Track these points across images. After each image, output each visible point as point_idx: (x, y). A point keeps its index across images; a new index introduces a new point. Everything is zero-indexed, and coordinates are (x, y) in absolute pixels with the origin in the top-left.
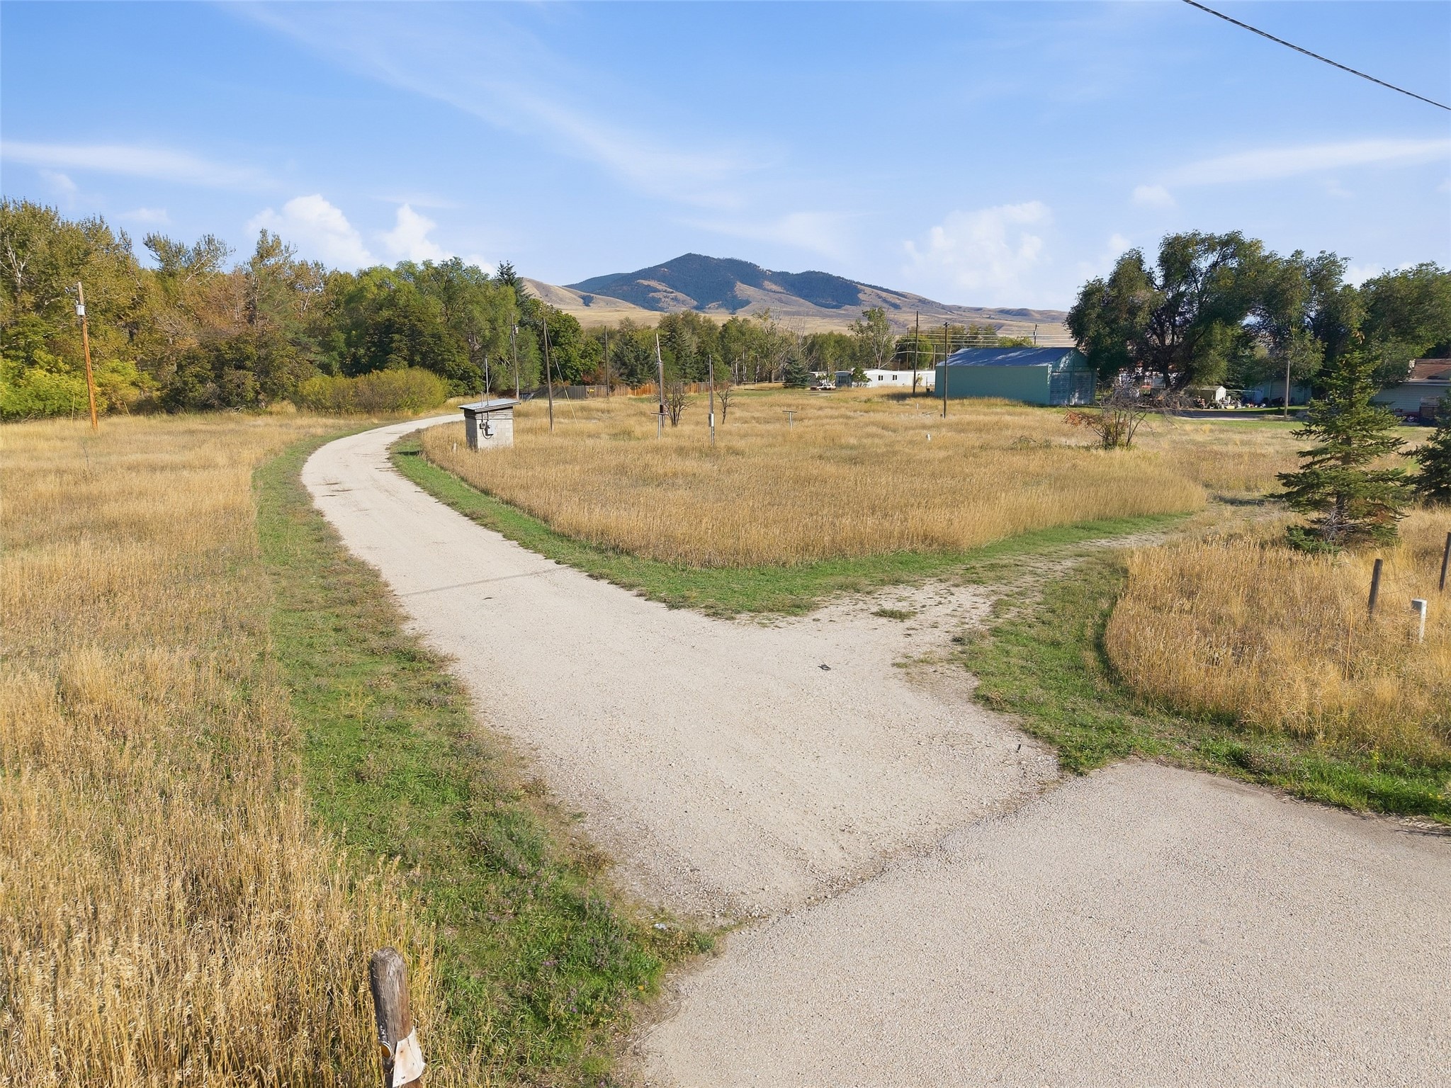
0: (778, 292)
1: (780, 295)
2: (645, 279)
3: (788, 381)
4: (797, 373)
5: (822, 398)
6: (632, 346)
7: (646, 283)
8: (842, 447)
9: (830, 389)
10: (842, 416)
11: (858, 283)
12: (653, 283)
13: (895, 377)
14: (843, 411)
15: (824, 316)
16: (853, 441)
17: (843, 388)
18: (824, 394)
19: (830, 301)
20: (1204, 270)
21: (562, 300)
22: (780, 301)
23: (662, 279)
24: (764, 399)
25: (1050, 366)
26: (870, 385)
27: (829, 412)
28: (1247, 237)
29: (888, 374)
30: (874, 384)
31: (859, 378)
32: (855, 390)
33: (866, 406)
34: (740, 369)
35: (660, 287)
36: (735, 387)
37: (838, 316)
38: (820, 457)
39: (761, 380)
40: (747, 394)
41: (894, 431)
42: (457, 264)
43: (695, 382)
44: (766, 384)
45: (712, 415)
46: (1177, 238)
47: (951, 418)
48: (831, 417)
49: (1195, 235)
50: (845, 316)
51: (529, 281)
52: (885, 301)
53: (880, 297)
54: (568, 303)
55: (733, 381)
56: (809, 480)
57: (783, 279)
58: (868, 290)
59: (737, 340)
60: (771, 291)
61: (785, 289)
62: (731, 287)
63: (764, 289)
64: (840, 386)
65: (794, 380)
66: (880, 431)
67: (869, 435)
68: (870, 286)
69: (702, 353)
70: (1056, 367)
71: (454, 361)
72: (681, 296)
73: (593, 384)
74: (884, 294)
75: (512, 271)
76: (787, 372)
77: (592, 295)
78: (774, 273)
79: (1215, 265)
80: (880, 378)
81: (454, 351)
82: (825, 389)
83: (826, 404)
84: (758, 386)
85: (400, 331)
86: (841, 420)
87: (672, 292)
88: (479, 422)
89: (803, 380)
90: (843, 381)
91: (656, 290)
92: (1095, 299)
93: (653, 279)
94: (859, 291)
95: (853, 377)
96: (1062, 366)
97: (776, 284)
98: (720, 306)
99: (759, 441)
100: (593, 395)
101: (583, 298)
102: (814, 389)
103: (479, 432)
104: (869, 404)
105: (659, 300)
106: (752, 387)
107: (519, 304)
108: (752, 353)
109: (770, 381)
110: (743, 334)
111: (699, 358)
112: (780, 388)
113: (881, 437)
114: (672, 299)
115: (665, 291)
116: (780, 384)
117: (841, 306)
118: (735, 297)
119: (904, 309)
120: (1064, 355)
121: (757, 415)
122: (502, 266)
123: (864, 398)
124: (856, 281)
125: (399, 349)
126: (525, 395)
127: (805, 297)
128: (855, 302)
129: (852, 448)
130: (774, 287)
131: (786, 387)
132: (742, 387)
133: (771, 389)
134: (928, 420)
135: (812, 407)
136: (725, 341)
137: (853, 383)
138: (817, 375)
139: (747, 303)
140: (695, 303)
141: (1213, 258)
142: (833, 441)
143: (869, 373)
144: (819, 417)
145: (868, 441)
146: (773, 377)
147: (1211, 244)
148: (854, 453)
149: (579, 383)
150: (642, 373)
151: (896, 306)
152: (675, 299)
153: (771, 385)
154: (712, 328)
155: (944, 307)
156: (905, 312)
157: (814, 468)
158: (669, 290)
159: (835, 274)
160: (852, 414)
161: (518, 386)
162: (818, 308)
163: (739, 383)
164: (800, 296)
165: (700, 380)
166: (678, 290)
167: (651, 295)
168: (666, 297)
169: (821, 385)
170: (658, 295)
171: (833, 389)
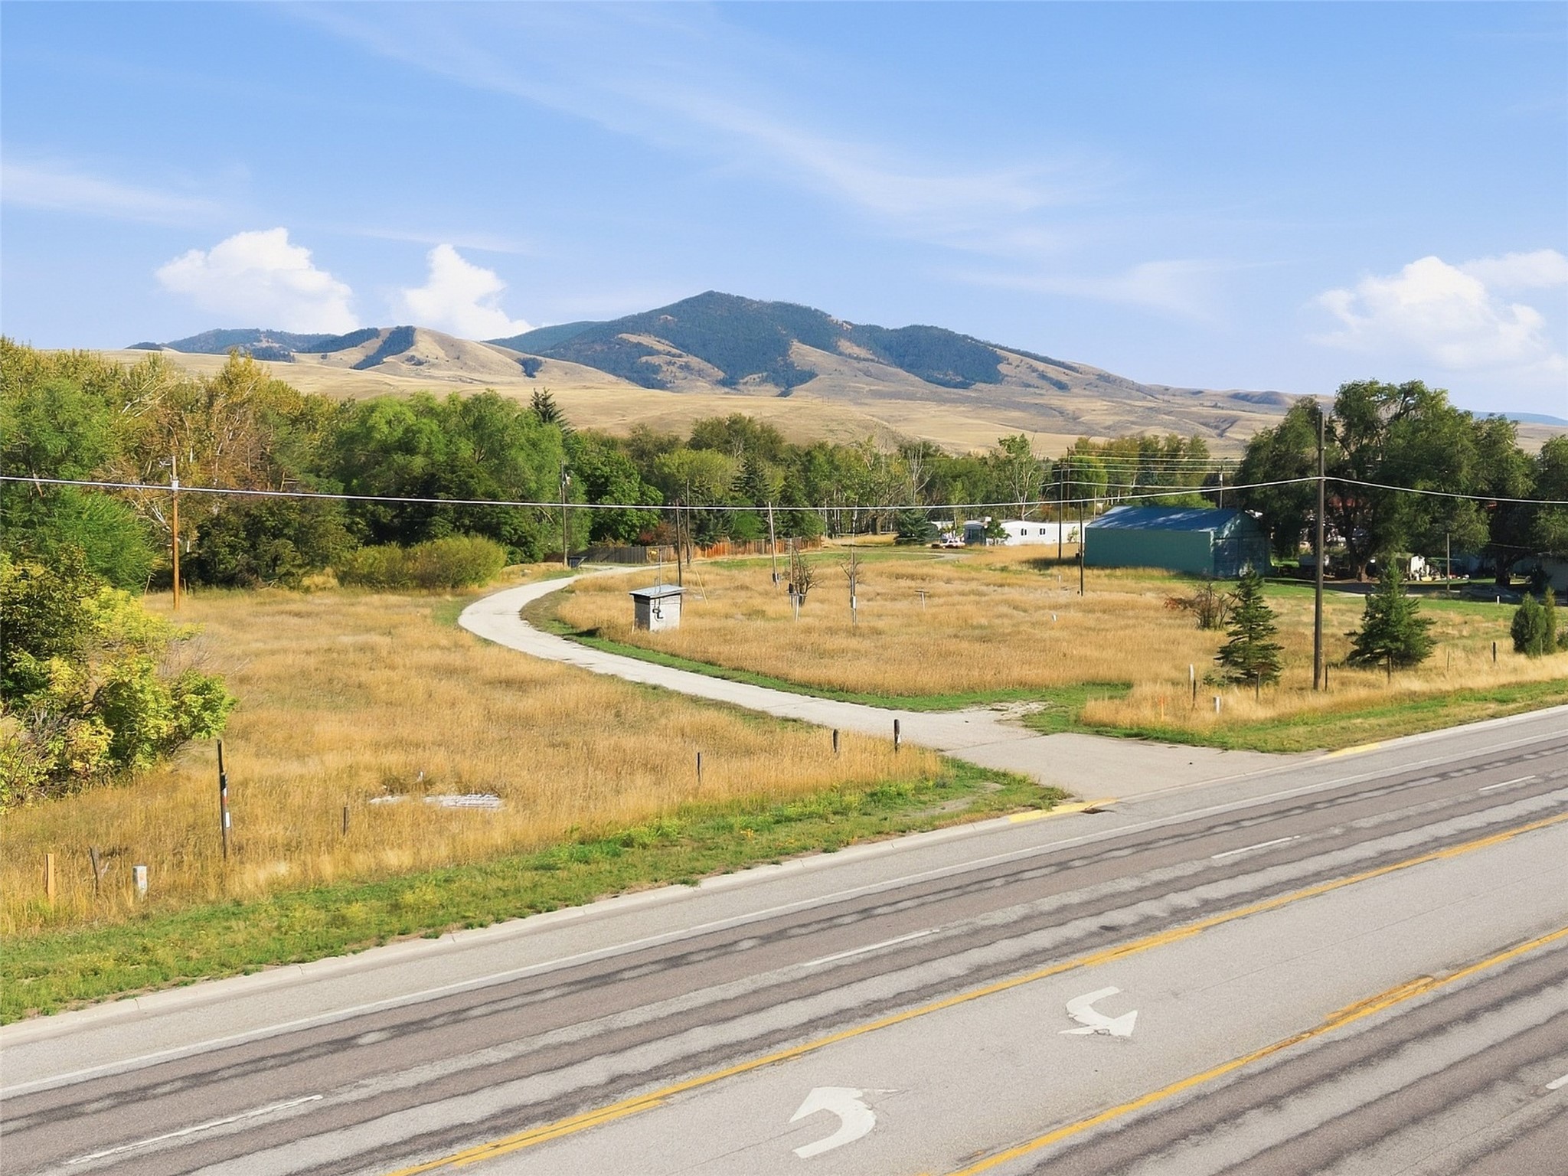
0: (864, 360)
1: (867, 364)
2: (633, 331)
3: (903, 535)
4: (912, 525)
5: (947, 562)
6: (702, 494)
7: (634, 339)
8: (973, 627)
9: (957, 547)
10: (973, 592)
11: (996, 346)
12: (647, 340)
13: (1042, 532)
14: (974, 585)
15: (942, 401)
16: (984, 621)
17: (974, 548)
18: (950, 556)
19: (951, 376)
20: (1386, 422)
21: (484, 366)
22: (868, 374)
23: (663, 333)
25: (1211, 531)
26: (1009, 542)
27: (957, 586)
29: (1033, 527)
30: (1013, 542)
31: (993, 531)
32: (992, 553)
33: (998, 577)
34: (831, 514)
35: (660, 347)
36: (828, 541)
37: (964, 401)
38: (956, 636)
39: (860, 531)
41: (1025, 611)
43: (779, 538)
44: (869, 538)
46: (1355, 386)
47: (1089, 595)
48: (962, 594)
50: (978, 400)
51: (426, 332)
52: (1043, 376)
53: (1035, 370)
54: (497, 372)
55: (825, 535)
56: (949, 654)
57: (870, 336)
58: (1014, 358)
59: (829, 476)
60: (850, 356)
61: (874, 353)
62: (783, 349)
63: (841, 354)
64: (971, 544)
65: (908, 533)
66: (1010, 611)
67: (1000, 616)
68: (1017, 352)
69: (787, 498)
70: (1219, 533)
71: (511, 524)
72: (695, 361)
73: (654, 543)
74: (1041, 366)
76: (899, 522)
77: (538, 358)
78: (856, 328)
79: (1397, 416)
80: (1023, 532)
81: (511, 513)
82: (951, 548)
83: (956, 575)
84: (857, 539)
86: (972, 597)
87: (680, 356)
88: (652, 607)
89: (922, 534)
90: (974, 537)
91: (651, 352)
92: (1264, 454)
93: (648, 332)
95: (988, 531)
96: (1225, 533)
97: (859, 346)
98: (764, 381)
99: (898, 622)
100: (655, 559)
101: (524, 363)
102: (935, 546)
103: (652, 615)
104: (1004, 574)
105: (656, 369)
106: (850, 541)
107: (565, 446)
108: (850, 494)
109: (875, 533)
112: (889, 545)
113: (1011, 617)
114: (681, 367)
115: (669, 353)
116: (891, 537)
117: (970, 385)
118: (790, 366)
119: (1075, 390)
120: (1231, 517)
121: (880, 590)
123: (999, 566)
124: (994, 343)
126: (574, 559)
127: (911, 368)
128: (993, 377)
129: (982, 627)
130: (856, 350)
131: (898, 543)
132: (838, 542)
133: (876, 547)
134: (1064, 597)
135: (940, 579)
137: (987, 540)
138: (940, 527)
139: (810, 376)
140: (721, 375)
141: (1395, 408)
142: (966, 623)
143: (1009, 526)
144: (949, 594)
145: (998, 621)
146: (879, 524)
147: (1391, 393)
148: (984, 632)
149: (636, 543)
150: (714, 529)
151: (1061, 386)
152: (686, 367)
153: (878, 538)
155: (1139, 388)
156: (1077, 396)
157: (952, 645)
158: (674, 351)
159: (960, 331)
160: (984, 588)
161: (564, 549)
162: (932, 387)
163: (831, 535)
164: (901, 366)
165: (786, 535)
166: (689, 352)
167: (644, 359)
168: (670, 363)
169: (945, 541)
170: (654, 360)
171: (962, 547)
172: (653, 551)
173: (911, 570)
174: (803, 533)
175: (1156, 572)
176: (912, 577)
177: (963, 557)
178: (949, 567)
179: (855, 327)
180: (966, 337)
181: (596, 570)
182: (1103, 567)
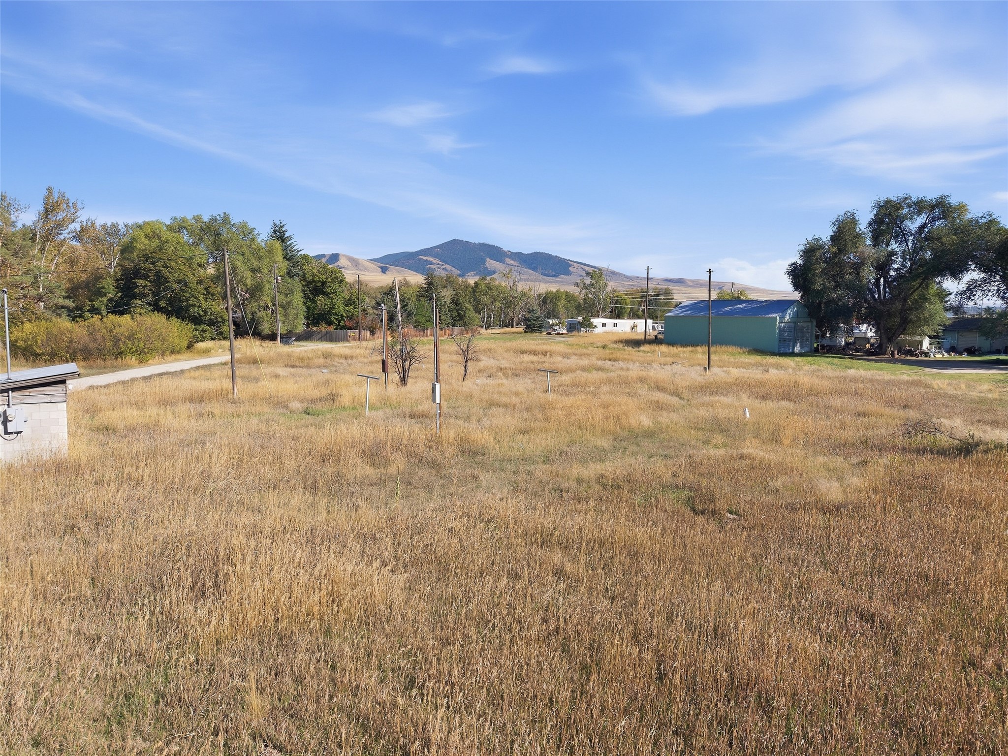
0: (515, 266)
1: (517, 268)
2: (424, 255)
3: (527, 326)
4: (535, 320)
5: (560, 342)
7: (425, 258)
9: (562, 334)
11: (568, 260)
12: (430, 259)
13: (615, 325)
15: (546, 282)
17: (573, 333)
18: (561, 339)
19: (550, 272)
20: (914, 231)
21: (366, 269)
22: (517, 271)
23: (436, 256)
24: (509, 344)
25: (777, 316)
26: (596, 331)
28: (954, 201)
29: (610, 322)
30: (599, 330)
31: (587, 325)
34: (488, 317)
35: (434, 261)
36: (483, 331)
37: (557, 282)
39: (506, 326)
40: (493, 338)
42: (226, 220)
43: (449, 327)
44: (509, 329)
45: (438, 386)
46: (888, 202)
48: (584, 369)
49: (906, 198)
50: (561, 282)
53: (584, 270)
54: (371, 272)
55: (481, 327)
57: (518, 256)
58: (575, 265)
59: (486, 294)
60: (510, 265)
61: (520, 263)
62: (483, 261)
63: (506, 264)
64: (572, 331)
65: (532, 326)
68: (576, 262)
69: (455, 302)
70: (782, 317)
71: (200, 307)
72: (449, 267)
73: (355, 328)
74: (587, 268)
75: (283, 230)
76: (527, 320)
77: (387, 266)
79: (924, 226)
80: (604, 325)
81: (201, 297)
82: (558, 334)
84: (502, 330)
85: (146, 277)
87: (443, 265)
89: (540, 326)
90: (573, 328)
91: (431, 263)
92: (817, 255)
93: (430, 255)
94: (570, 266)
95: (582, 324)
96: (788, 317)
97: (513, 260)
98: (473, 273)
101: (381, 268)
102: (550, 334)
104: (608, 351)
105: (433, 270)
106: (497, 331)
107: (286, 258)
108: (498, 304)
109: (512, 327)
110: (491, 289)
111: (453, 307)
112: (521, 333)
114: (443, 269)
115: (438, 264)
116: (521, 329)
117: (558, 276)
118: (486, 268)
120: (789, 307)
122: (275, 225)
125: (144, 295)
126: (286, 338)
127: (534, 269)
128: (568, 273)
130: (512, 262)
131: (526, 332)
132: (489, 331)
133: (513, 333)
135: (558, 354)
136: (477, 294)
137: (582, 329)
138: (551, 322)
139: (494, 272)
140: (459, 272)
141: (920, 220)
143: (596, 321)
146: (514, 324)
149: (343, 328)
152: (445, 269)
153: (515, 330)
154: (467, 286)
155: (627, 277)
158: (440, 263)
159: (553, 255)
161: (281, 329)
162: (543, 277)
163: (487, 328)
164: (530, 268)
166: (446, 263)
167: (428, 266)
168: (439, 268)
169: (554, 330)
170: (432, 266)
171: (566, 334)
172: (350, 333)
173: (533, 347)
174: (465, 325)
175: (732, 349)
176: (535, 353)
177: (570, 340)
178: (562, 345)
179: (512, 253)
180: (556, 256)
181: (302, 346)
182: (685, 344)
